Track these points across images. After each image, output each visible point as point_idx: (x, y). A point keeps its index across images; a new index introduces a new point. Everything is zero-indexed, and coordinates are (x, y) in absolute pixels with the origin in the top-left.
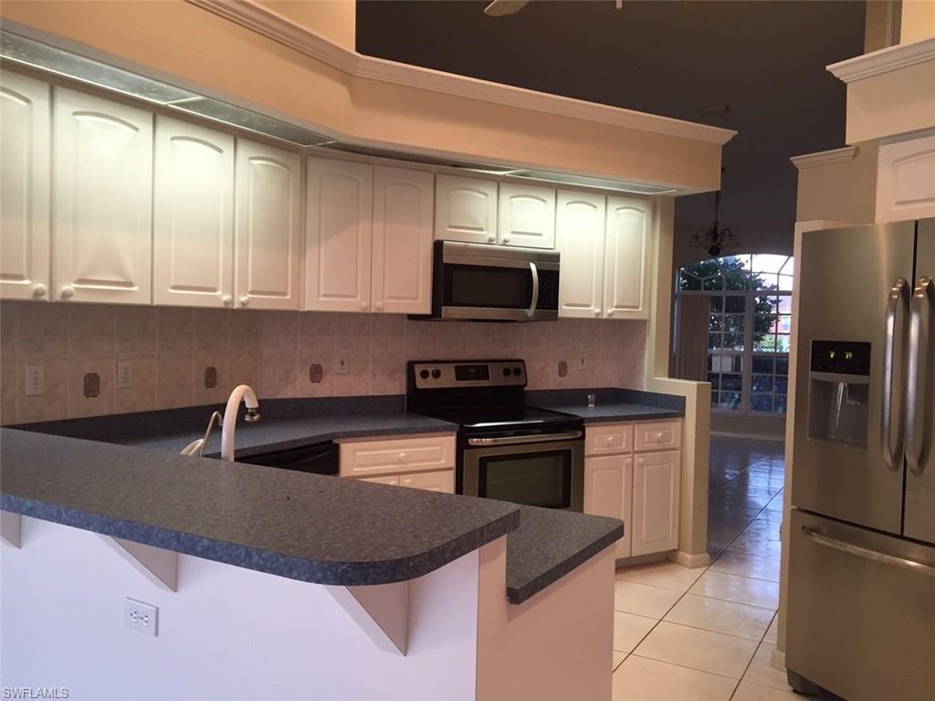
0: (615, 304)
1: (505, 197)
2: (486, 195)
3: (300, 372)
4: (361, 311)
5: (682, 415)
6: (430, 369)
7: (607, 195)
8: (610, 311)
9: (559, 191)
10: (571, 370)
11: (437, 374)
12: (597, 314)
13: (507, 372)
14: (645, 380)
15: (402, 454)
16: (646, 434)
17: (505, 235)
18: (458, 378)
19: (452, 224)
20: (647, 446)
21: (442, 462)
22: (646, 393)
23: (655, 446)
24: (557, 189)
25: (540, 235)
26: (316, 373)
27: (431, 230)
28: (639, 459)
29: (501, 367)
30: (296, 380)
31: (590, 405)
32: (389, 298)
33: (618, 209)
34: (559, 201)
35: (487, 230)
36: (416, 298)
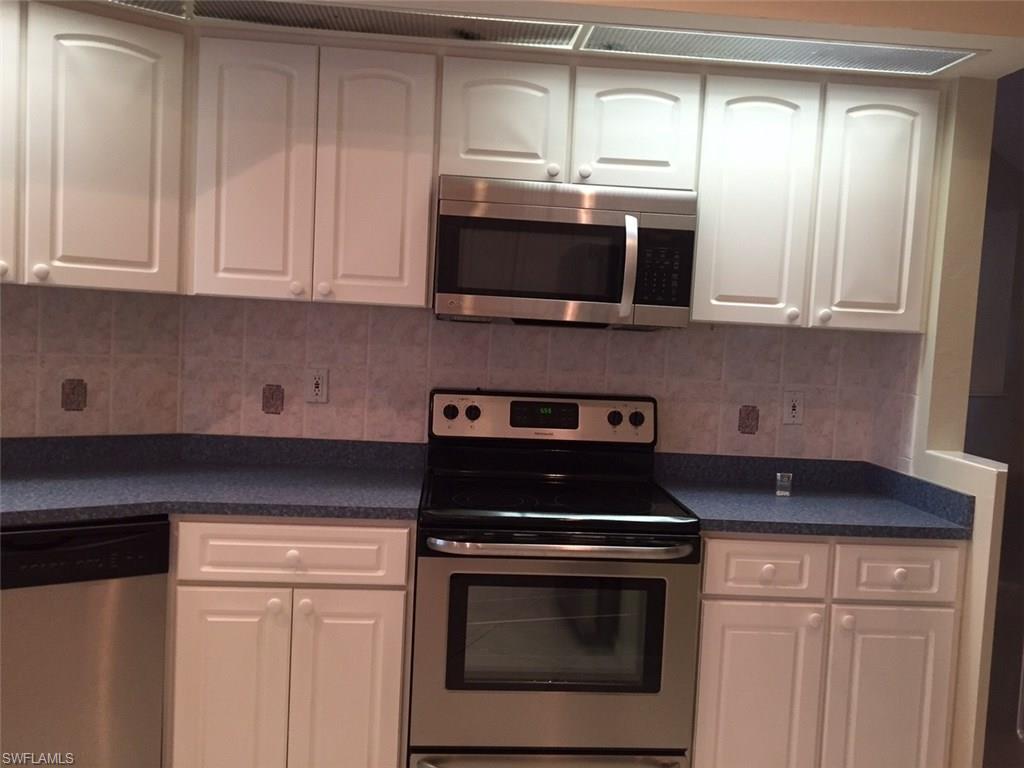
0: (837, 299)
1: (586, 95)
2: (544, 90)
3: (248, 394)
4: (292, 297)
5: (965, 533)
6: (462, 403)
7: (823, 82)
8: (823, 311)
9: (710, 78)
10: (767, 423)
11: (473, 413)
12: (793, 317)
13: (615, 419)
14: (912, 455)
15: (293, 552)
16: (865, 566)
17: (586, 164)
18: (514, 423)
19: (472, 147)
20: (864, 591)
21: (380, 573)
22: (909, 478)
23: (887, 593)
24: (705, 74)
25: (665, 164)
26: (274, 399)
27: (428, 158)
28: (843, 617)
29: (605, 409)
30: (239, 407)
31: (778, 493)
32: (345, 276)
33: (850, 111)
34: (710, 99)
35: (545, 157)
36: (400, 278)
